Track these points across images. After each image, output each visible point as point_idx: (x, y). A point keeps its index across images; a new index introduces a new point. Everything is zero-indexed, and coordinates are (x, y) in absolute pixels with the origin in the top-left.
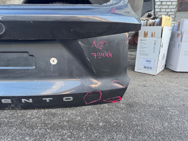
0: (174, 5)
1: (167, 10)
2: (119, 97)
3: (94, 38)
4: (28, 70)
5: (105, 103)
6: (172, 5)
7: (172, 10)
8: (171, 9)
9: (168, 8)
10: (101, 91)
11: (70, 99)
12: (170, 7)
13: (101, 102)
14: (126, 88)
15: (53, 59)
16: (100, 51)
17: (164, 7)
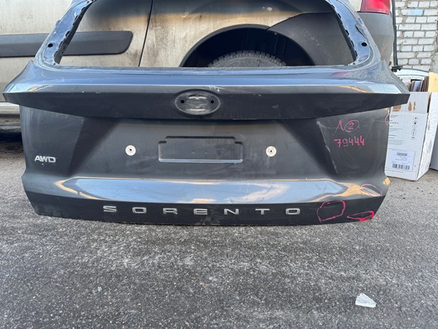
0: (430, 38)
1: (415, 49)
2: (371, 212)
3: (340, 116)
4: (233, 164)
5: (349, 221)
6: (425, 37)
7: (426, 48)
8: (424, 45)
9: (417, 45)
10: (345, 201)
11: (296, 211)
12: (421, 42)
13: (342, 220)
14: (384, 197)
15: (270, 148)
16: (347, 136)
17: (409, 42)
